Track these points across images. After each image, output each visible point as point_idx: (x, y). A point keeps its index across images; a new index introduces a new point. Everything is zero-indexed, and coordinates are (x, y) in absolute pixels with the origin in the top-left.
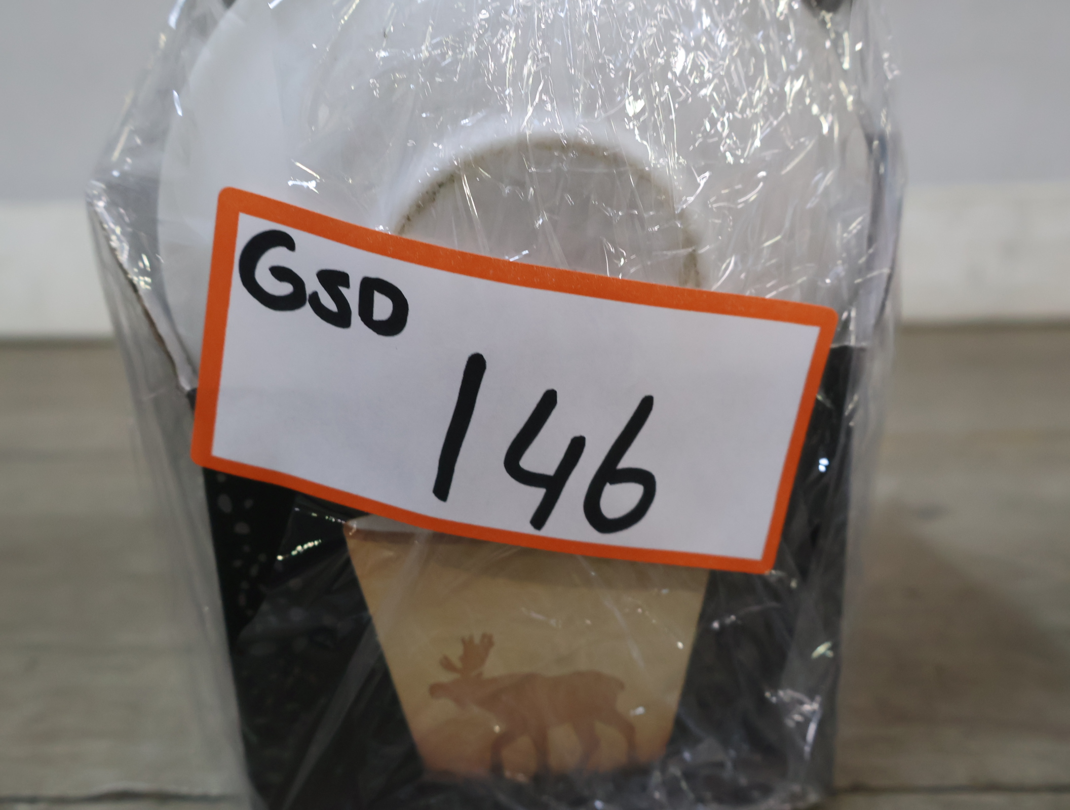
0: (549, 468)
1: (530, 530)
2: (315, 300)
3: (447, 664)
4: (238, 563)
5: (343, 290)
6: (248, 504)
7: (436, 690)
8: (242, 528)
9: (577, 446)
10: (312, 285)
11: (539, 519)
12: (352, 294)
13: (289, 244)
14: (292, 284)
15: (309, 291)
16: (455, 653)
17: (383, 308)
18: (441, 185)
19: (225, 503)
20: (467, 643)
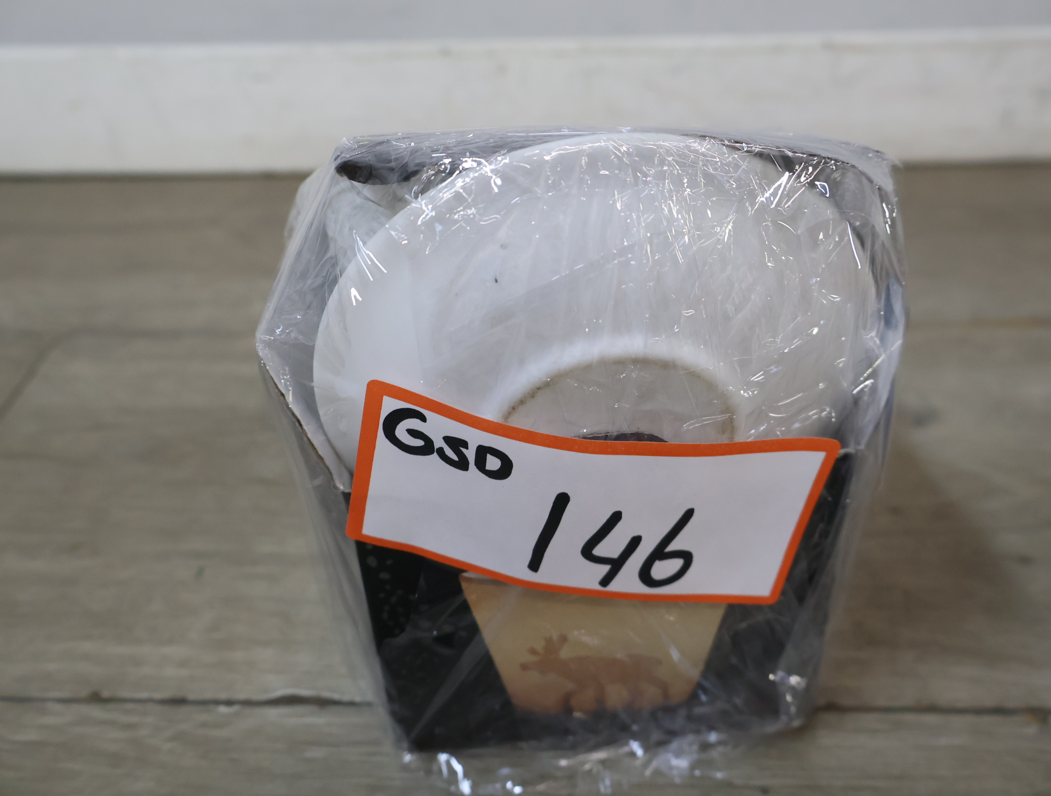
0: (615, 554)
1: (599, 588)
2: (441, 453)
3: (533, 652)
4: (382, 595)
5: (463, 450)
6: (389, 562)
7: (524, 667)
8: (384, 576)
9: (635, 542)
10: (439, 443)
11: (605, 581)
12: (470, 454)
13: (423, 419)
14: (423, 441)
15: (436, 446)
16: (540, 646)
17: (493, 463)
18: (539, 389)
19: (372, 561)
20: (549, 641)
